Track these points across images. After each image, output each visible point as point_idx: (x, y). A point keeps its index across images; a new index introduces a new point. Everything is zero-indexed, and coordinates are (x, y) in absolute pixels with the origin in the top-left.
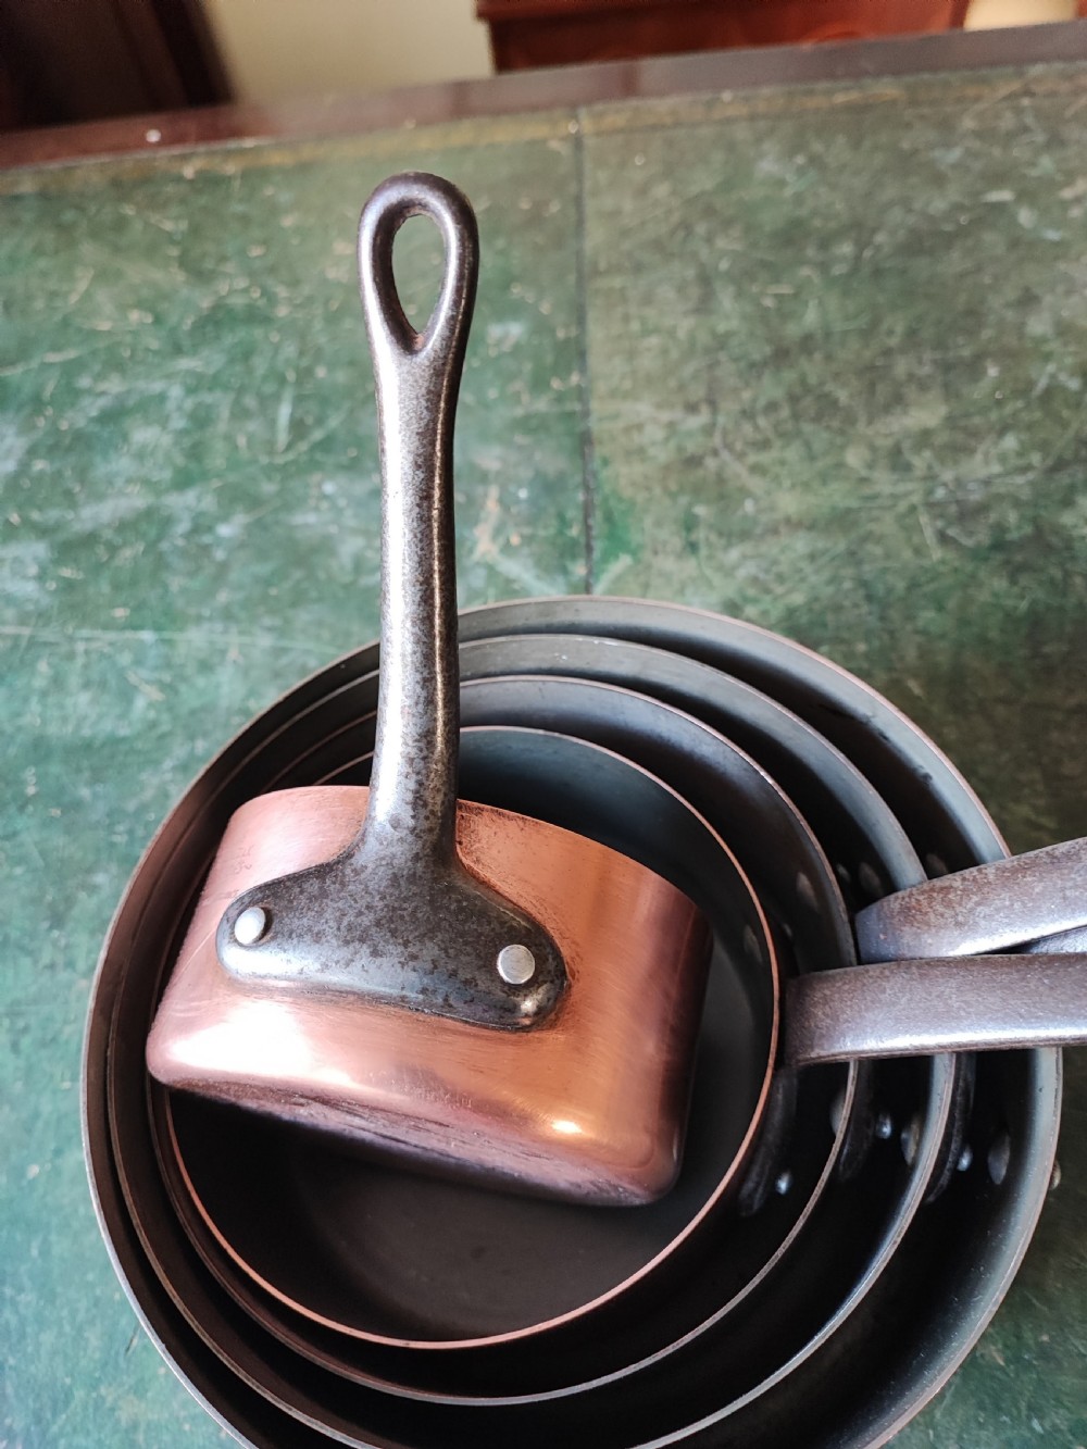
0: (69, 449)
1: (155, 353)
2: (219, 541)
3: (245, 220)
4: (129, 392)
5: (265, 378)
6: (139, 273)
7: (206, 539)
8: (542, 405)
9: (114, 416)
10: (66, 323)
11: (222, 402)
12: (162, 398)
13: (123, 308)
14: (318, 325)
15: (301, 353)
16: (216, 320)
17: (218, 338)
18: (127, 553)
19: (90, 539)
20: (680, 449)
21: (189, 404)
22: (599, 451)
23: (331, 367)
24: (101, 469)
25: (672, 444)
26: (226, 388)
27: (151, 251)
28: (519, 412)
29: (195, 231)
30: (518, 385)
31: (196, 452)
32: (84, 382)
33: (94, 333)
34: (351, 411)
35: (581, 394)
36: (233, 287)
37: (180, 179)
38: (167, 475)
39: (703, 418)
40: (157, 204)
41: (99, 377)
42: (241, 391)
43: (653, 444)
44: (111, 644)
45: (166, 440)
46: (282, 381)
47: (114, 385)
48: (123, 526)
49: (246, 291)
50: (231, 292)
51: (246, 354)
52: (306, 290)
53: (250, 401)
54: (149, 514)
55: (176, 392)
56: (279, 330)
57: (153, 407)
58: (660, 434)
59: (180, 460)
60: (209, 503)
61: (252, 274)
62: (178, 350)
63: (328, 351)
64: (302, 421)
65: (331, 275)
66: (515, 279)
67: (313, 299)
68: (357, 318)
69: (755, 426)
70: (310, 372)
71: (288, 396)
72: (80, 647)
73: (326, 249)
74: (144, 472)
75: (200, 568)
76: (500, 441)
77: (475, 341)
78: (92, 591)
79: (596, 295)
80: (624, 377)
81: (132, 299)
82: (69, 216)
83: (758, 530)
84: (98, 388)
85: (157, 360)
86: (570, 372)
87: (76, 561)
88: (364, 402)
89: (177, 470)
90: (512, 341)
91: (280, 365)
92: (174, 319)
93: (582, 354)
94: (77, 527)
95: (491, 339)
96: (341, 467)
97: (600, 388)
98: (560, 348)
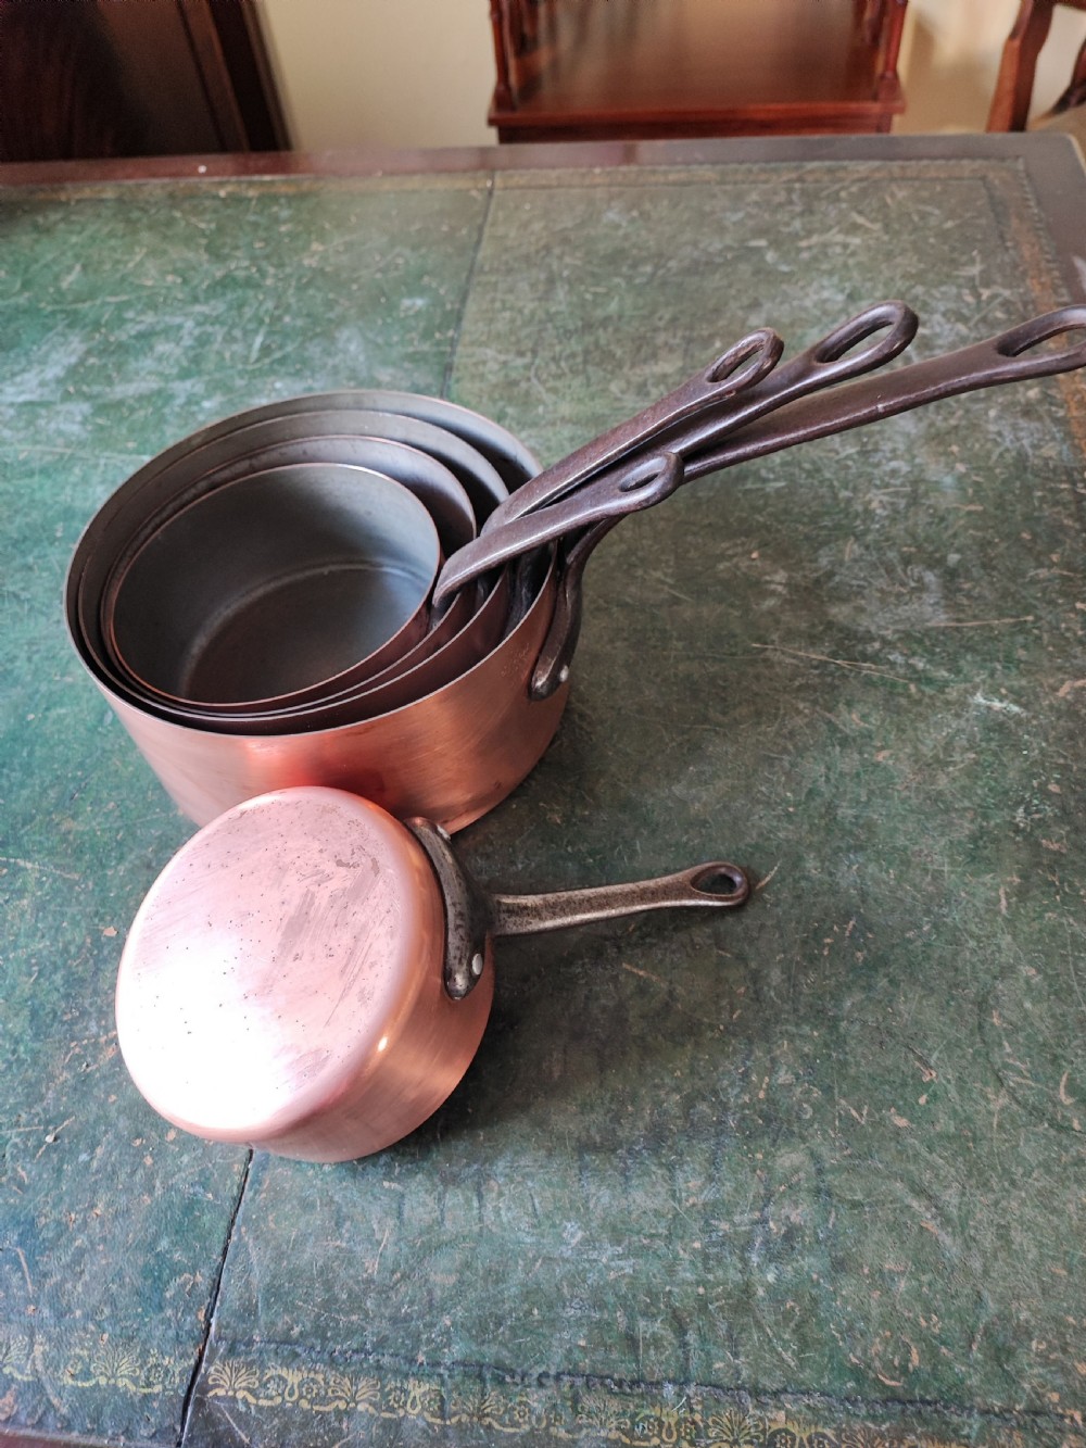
0: (113, 352)
1: (180, 300)
2: (202, 410)
3: (256, 225)
4: (158, 323)
5: (250, 320)
6: (177, 253)
7: (195, 408)
8: (426, 347)
9: (146, 336)
10: (123, 279)
11: (219, 332)
12: (180, 327)
13: (164, 273)
14: (291, 291)
15: (276, 308)
16: (225, 284)
17: (224, 294)
18: (142, 413)
19: (120, 403)
20: (506, 376)
21: (197, 332)
22: (455, 375)
23: (293, 319)
24: (132, 365)
25: (502, 373)
26: (223, 324)
27: (188, 241)
28: (410, 350)
29: (220, 230)
30: (414, 335)
31: (197, 360)
32: (130, 314)
33: (144, 287)
34: (303, 342)
35: (453, 343)
36: (239, 265)
37: (216, 197)
38: (175, 371)
39: (527, 359)
40: (198, 211)
41: (139, 313)
42: (232, 327)
43: (490, 372)
44: (123, 461)
45: (178, 351)
46: (261, 322)
47: (149, 318)
48: (141, 398)
49: (247, 268)
50: (237, 268)
51: (240, 305)
52: (288, 270)
53: (237, 333)
54: (159, 392)
55: (190, 324)
56: (264, 293)
57: (173, 333)
58: (496, 367)
59: (185, 363)
60: (200, 388)
61: (253, 259)
62: (195, 300)
63: (295, 307)
64: (269, 346)
65: (306, 262)
66: (427, 273)
67: (291, 275)
68: (319, 289)
69: (559, 367)
70: (280, 318)
71: (263, 331)
72: (102, 462)
73: (306, 247)
74: (160, 368)
75: (186, 424)
76: (394, 364)
77: (392, 307)
78: (115, 432)
79: (479, 284)
80: (482, 333)
81: (170, 268)
82: (135, 214)
83: (543, 422)
84: (138, 319)
85: (180, 305)
86: (448, 328)
87: (108, 415)
88: (311, 339)
89: (182, 369)
90: (417, 308)
91: (261, 313)
92: (196, 282)
93: (459, 319)
94: (111, 396)
95: (402, 308)
96: (290, 374)
97: (465, 339)
98: (446, 315)
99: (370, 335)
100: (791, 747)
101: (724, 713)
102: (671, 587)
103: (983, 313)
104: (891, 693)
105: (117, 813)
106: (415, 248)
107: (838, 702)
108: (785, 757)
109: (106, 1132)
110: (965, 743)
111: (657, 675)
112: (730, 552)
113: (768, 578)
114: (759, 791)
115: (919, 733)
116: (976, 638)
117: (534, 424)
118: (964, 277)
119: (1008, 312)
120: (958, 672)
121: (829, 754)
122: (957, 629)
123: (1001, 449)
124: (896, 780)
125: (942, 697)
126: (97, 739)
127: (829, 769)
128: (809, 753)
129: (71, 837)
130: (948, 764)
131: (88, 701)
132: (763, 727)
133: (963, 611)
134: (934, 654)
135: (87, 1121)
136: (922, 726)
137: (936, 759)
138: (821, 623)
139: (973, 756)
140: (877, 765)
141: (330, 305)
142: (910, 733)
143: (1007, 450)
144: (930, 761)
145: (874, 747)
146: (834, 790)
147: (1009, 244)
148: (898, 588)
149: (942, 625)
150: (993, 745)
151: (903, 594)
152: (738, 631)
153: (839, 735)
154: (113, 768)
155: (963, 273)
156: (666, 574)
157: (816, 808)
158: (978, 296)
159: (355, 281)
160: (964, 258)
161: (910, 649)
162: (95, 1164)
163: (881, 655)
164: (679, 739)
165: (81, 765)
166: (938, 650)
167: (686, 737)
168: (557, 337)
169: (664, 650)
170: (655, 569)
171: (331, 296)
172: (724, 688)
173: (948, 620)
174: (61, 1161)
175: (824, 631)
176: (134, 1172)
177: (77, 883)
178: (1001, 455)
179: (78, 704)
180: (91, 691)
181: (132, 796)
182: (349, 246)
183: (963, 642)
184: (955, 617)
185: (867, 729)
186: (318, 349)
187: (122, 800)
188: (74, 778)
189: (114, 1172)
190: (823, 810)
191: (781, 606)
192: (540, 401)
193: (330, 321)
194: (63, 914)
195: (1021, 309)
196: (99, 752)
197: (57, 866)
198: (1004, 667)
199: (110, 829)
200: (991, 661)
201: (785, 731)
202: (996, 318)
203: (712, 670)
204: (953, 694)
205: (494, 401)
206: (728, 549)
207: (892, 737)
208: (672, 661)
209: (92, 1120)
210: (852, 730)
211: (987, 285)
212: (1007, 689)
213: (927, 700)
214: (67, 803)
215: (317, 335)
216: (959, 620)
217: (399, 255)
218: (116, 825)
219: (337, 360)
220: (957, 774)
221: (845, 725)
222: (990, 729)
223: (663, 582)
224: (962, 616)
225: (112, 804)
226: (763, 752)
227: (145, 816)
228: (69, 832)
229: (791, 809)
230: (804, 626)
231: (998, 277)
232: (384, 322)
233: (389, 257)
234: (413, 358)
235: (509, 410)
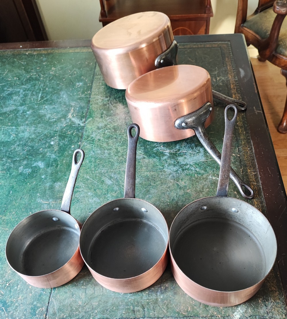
0: (2, 99)
1: (18, 84)
2: (27, 114)
3: (37, 62)
4: (13, 91)
5: (37, 89)
6: (16, 71)
7: (25, 114)
8: (83, 96)
9: (10, 94)
10: (3, 79)
11: (30, 93)
12: (19, 92)
13: (13, 77)
14: (48, 81)
15: (44, 86)
16: (30, 80)
17: (30, 82)
18: (11, 115)
19: (5, 113)
20: (103, 103)
21: (24, 93)
22: (91, 103)
23: (49, 88)
24: (7, 103)
25: (102, 102)
26: (30, 91)
27: (19, 67)
28: (79, 97)
29: (27, 64)
30: (80, 92)
31: (24, 101)
32: (6, 89)
33: (8, 81)
34: (52, 95)
35: (90, 94)
36: (33, 74)
37: (25, 55)
38: (19, 104)
39: (108, 99)
40: (20, 59)
41: (8, 88)
42: (33, 91)
43: (99, 102)
44: (8, 128)
45: (19, 98)
46: (40, 90)
47: (11, 89)
48: (11, 111)
49: (35, 75)
50: (33, 75)
51: (35, 85)
52: (46, 75)
53: (34, 93)
54: (15, 110)
55: (22, 91)
56: (40, 82)
57: (17, 93)
58: (101, 101)
59: (21, 102)
60: (26, 108)
61: (37, 72)
62: (23, 84)
63: (49, 86)
64: (43, 96)
65: (51, 73)
66: (83, 76)
67: (47, 77)
68: (55, 80)
69: (116, 100)
70: (45, 89)
71: (41, 93)
72: (2, 129)
73: (50, 69)
74: (15, 103)
75: (23, 118)
76: (75, 101)
77: (74, 85)
78: (5, 120)
79: (96, 78)
80: (97, 92)
81: (15, 75)
82: (4, 60)
83: (113, 115)
84: (8, 90)
85: (19, 85)
86: (89, 91)
87: (2, 116)
88: (54, 94)
89: (21, 103)
90: (80, 85)
91: (40, 88)
92: (22, 79)
93: (91, 88)
94: (3, 111)
95: (77, 85)
96: (49, 104)
97: (93, 93)
98: (88, 87)
99: (69, 93)
100: (169, 190)
101: (155, 183)
102: (143, 155)
103: (217, 84)
104: (191, 177)
105: (15, 214)
106: (79, 69)
107: (179, 179)
108: (168, 192)
109: (20, 282)
110: (206, 187)
111: (140, 175)
112: (157, 146)
113: (165, 151)
114: (162, 200)
115: (197, 185)
116: (210, 163)
117: (110, 116)
118: (213, 74)
119: (223, 83)
120: (206, 171)
121: (177, 191)
122: (206, 161)
123: (219, 118)
124: (191, 196)
125: (202, 177)
126: (9, 197)
127: (177, 194)
128: (173, 191)
129: (5, 220)
130: (202, 192)
131: (6, 189)
132: (163, 186)
133: (208, 157)
134: (201, 167)
135: (16, 281)
136: (197, 184)
137: (200, 191)
138: (176, 162)
139: (208, 190)
140: (187, 193)
141: (58, 85)
142: (195, 185)
143: (221, 118)
144: (199, 191)
145: (187, 189)
146: (178, 199)
147: (225, 65)
148: (194, 153)
149: (203, 161)
150: (213, 187)
151: (195, 154)
152: (158, 164)
153: (179, 187)
154: (13, 204)
155: (213, 73)
156: (142, 152)
157: (174, 203)
158: (216, 79)
159: (64, 78)
160: (214, 69)
161: (196, 166)
162: (18, 289)
163: (189, 168)
164: (145, 190)
165: (5, 204)
166: (202, 166)
167: (146, 189)
168: (116, 92)
169: (142, 170)
170: (139, 151)
171: (58, 82)
172: (155, 178)
173: (205, 159)
174: (11, 289)
175: (177, 164)
176: (27, 290)
177: (8, 231)
178: (219, 120)
179: (3, 189)
180: (6, 186)
181: (19, 210)
182: (62, 68)
183: (208, 164)
184: (206, 158)
185: (185, 185)
186: (56, 97)
187: (16, 211)
188: (4, 207)
189: (23, 290)
190: (175, 203)
191: (168, 158)
192: (112, 110)
193: (58, 89)
194: (5, 238)
195: (226, 82)
196: (9, 201)
197: (2, 227)
198: (216, 170)
199: (14, 218)
200: (213, 168)
201: (168, 187)
202: (220, 85)
203: (152, 174)
204: (204, 176)
205: (101, 110)
206: (156, 145)
207: (191, 186)
208: (143, 172)
209: (17, 280)
210: (182, 186)
211: (219, 77)
212: (216, 174)
213: (199, 178)
214: (3, 213)
215: (55, 93)
216: (207, 159)
217: (75, 71)
218: (15, 217)
219: (61, 100)
220: (204, 194)
221: (181, 184)
222: (212, 184)
223: (141, 154)
224: (208, 158)
225: (14, 212)
226: (163, 191)
227: (22, 214)
228: (4, 219)
229: (168, 204)
230: (173, 162)
231: (221, 74)
232: (72, 89)
233: (72, 71)
234: (80, 99)
235: (104, 112)
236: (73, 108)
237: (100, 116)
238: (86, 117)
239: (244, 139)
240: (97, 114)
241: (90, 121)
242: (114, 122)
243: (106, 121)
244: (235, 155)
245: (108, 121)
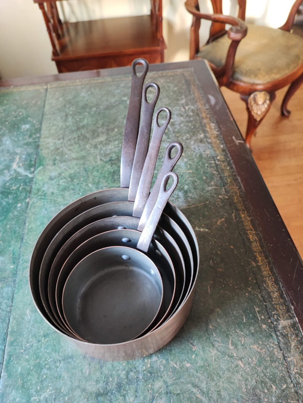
8: (30, 140)
20: (56, 147)
22: (40, 148)
25: (54, 146)
28: (26, 142)
30: (26, 137)
35: (39, 138)
39: (61, 141)
58: (52, 144)
66: (29, 116)
69: (71, 142)
76: (21, 147)
77: (19, 128)
79: (45, 119)
80: (48, 134)
83: (68, 160)
86: (37, 133)
90: (27, 128)
93: (40, 130)
95: (22, 128)
97: (43, 136)
98: (36, 129)
99: (13, 138)
103: (187, 114)
106: (25, 109)
116: (194, 211)
117: (65, 161)
118: (181, 104)
119: (193, 113)
122: (189, 208)
133: (190, 203)
143: (197, 153)
147: (191, 93)
149: (185, 208)
150: (202, 241)
158: (185, 109)
159: (6, 121)
160: (180, 98)
168: (70, 133)
173: (186, 206)
178: (196, 155)
182: (4, 110)
183: (191, 212)
184: (188, 205)
192: (66, 154)
195: (196, 111)
198: (202, 218)
200: (199, 217)
205: (52, 155)
211: (187, 105)
212: (204, 224)
217: (20, 112)
219: (3, 147)
222: (200, 237)
231: (190, 103)
232: (17, 133)
233: (17, 113)
234: (28, 144)
235: (57, 158)
236: (18, 156)
237: (52, 163)
238: (35, 165)
239: (229, 176)
240: (49, 160)
241: (40, 171)
242: (70, 168)
243: (60, 168)
244: (223, 197)
245: (63, 168)
